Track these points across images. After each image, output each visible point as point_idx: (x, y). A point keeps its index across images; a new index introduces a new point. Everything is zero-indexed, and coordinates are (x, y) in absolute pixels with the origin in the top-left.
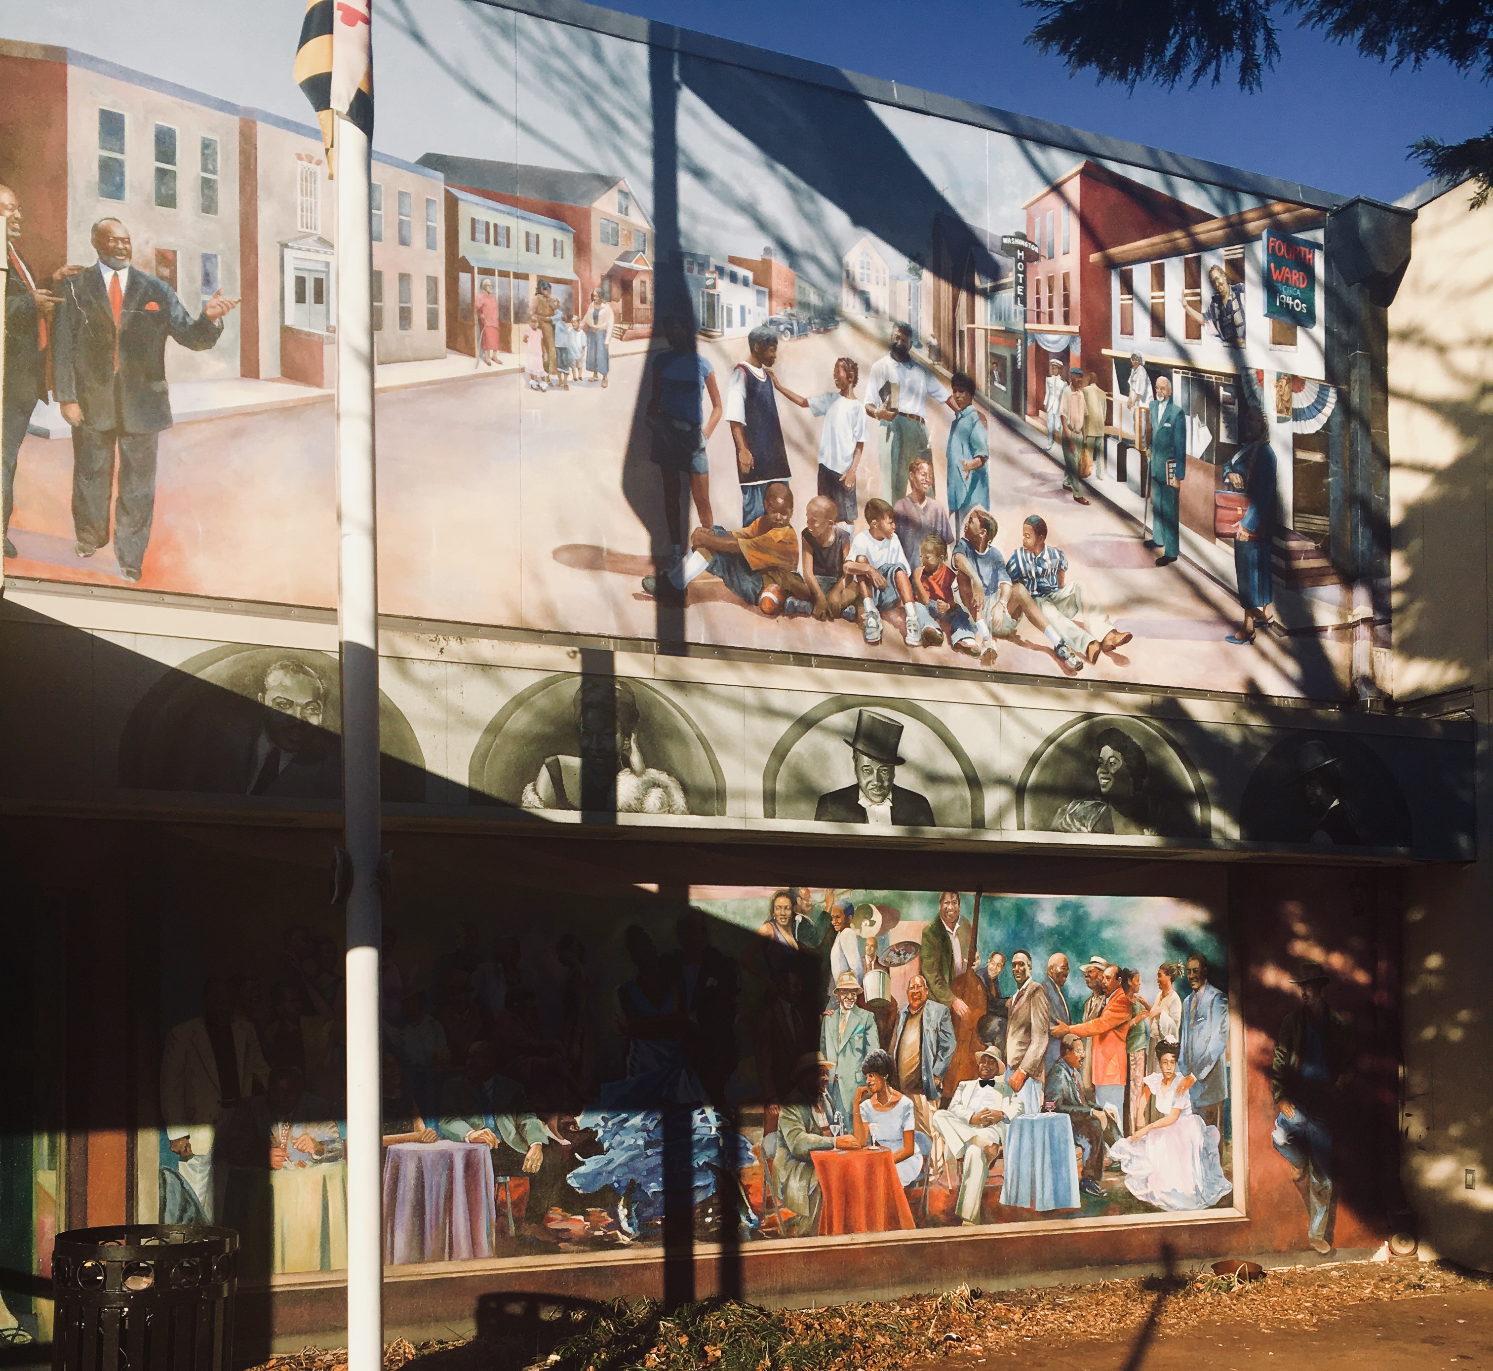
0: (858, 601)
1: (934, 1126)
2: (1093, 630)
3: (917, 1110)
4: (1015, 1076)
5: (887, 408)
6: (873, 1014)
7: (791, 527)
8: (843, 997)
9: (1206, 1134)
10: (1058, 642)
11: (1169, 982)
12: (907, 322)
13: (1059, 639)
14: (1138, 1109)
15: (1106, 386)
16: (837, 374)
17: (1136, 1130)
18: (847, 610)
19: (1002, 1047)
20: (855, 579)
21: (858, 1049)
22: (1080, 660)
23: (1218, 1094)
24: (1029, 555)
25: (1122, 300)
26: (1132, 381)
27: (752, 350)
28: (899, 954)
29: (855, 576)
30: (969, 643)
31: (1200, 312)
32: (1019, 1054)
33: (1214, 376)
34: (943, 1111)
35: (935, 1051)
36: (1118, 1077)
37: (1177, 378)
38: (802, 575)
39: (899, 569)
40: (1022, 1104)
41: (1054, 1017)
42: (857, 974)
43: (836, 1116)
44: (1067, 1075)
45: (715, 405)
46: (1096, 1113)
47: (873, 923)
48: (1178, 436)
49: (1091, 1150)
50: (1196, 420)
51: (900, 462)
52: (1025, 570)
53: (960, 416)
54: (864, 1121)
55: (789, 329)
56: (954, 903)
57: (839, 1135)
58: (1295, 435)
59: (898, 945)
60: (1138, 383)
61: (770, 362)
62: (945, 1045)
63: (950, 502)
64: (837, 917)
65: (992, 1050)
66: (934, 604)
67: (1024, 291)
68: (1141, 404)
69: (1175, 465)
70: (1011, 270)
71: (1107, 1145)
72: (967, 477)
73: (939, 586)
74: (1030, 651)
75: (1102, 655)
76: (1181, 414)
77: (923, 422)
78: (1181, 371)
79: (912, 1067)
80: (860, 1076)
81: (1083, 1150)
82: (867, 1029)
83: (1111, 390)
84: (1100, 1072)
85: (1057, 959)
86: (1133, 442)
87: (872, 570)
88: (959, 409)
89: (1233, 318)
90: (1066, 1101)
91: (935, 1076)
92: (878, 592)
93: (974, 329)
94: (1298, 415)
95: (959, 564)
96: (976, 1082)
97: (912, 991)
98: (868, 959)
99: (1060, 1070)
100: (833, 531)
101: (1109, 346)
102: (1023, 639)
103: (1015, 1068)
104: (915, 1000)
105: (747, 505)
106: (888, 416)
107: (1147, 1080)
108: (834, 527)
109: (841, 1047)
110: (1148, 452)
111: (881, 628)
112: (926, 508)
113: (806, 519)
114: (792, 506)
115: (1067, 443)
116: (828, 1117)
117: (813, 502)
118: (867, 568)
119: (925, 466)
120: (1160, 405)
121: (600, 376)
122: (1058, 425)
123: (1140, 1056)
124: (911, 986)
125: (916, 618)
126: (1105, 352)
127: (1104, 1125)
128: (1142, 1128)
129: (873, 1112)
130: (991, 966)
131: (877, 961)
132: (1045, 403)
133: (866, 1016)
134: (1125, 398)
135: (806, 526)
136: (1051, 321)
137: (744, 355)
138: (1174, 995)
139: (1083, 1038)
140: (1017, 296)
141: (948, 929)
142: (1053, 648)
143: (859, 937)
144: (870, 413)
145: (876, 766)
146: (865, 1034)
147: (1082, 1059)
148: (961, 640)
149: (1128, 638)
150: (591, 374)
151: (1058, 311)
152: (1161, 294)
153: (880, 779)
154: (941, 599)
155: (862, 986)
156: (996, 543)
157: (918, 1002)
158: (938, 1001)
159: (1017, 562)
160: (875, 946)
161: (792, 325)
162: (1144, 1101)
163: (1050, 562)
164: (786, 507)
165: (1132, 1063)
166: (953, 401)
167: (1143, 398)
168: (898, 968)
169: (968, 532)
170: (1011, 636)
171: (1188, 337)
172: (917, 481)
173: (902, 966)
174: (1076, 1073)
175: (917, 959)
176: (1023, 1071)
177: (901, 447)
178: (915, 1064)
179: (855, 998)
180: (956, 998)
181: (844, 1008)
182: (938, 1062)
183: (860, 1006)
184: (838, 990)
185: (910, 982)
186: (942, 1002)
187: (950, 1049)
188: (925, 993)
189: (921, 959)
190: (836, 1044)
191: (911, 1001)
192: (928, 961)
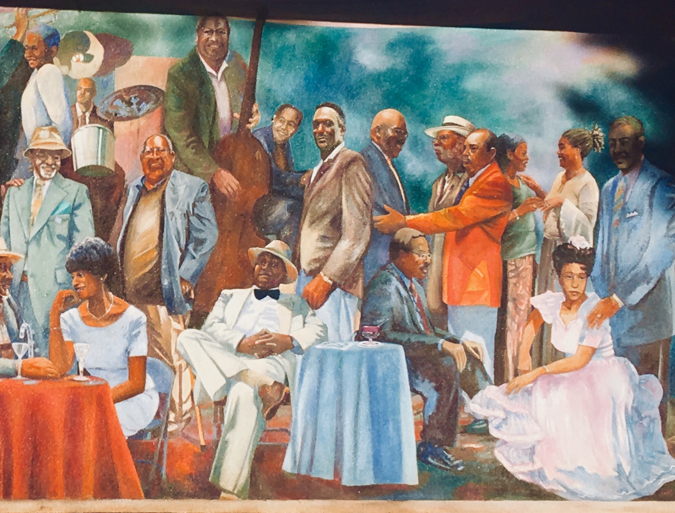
1: (177, 352)
3: (152, 328)
4: (312, 286)
6: (85, 187)
8: (38, 162)
9: (637, 387)
11: (578, 157)
14: (519, 344)
17: (516, 374)
19: (294, 242)
21: (59, 237)
23: (660, 328)
28: (129, 104)
32: (321, 254)
34: (194, 331)
35: (183, 242)
36: (487, 294)
40: (324, 325)
41: (380, 202)
42: (61, 129)
43: (22, 330)
44: (400, 287)
46: (448, 346)
47: (89, 59)
49: (440, 400)
54: (67, 338)
56: (219, 32)
57: (26, 356)
59: (128, 90)
62: (200, 236)
64: (34, 48)
65: (277, 245)
71: (464, 395)
79: (146, 265)
80: (62, 275)
81: (425, 400)
82: (75, 208)
85: (390, 117)
90: (398, 327)
91: (182, 279)
96: (249, 291)
97: (150, 156)
98: (79, 110)
99: (390, 281)
103: (313, 273)
104: (153, 170)
109: (34, 232)
123: (526, 265)
124: (148, 149)
127: (462, 364)
128: (525, 372)
129: (82, 328)
130: (277, 124)
131: (93, 112)
133: (77, 190)
139: (428, 235)
141: (208, 69)
143: (66, 78)
146: (72, 214)
147: (426, 265)
155: (70, 146)
157: (158, 173)
158: (190, 172)
160: (92, 91)
162: (530, 332)
168: (128, 123)
173: (135, 121)
174: (416, 286)
175: (158, 110)
176: (326, 279)
178: (151, 262)
179: (59, 163)
180: (219, 169)
181: (41, 176)
182: (187, 262)
183: (65, 176)
184: (32, 151)
185: (145, 144)
186: (197, 175)
187: (208, 242)
188: (170, 161)
189: (165, 113)
190: (25, 227)
191: (148, 172)
192: (175, 115)
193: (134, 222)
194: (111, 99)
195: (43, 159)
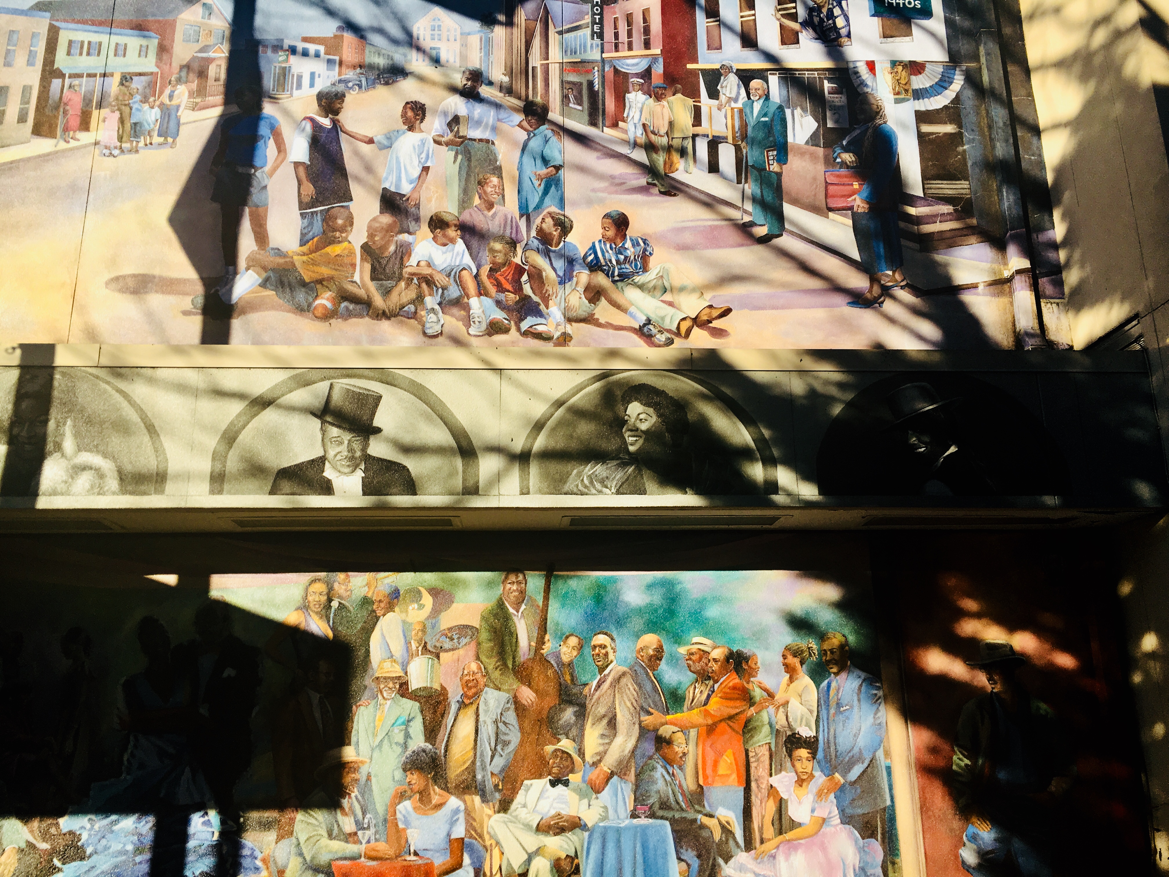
0: (419, 299)
1: (488, 833)
2: (684, 307)
3: (468, 813)
4: (594, 774)
5: (455, 136)
6: (417, 704)
7: (350, 242)
8: (382, 686)
9: (862, 850)
10: (643, 319)
11: (798, 665)
12: (478, 67)
13: (645, 318)
14: (763, 817)
15: (694, 94)
16: (404, 115)
17: (762, 842)
18: (406, 309)
19: (579, 740)
20: (415, 281)
21: (397, 744)
22: (669, 335)
23: (876, 798)
24: (608, 246)
25: (707, 22)
26: (722, 87)
27: (320, 105)
28: (452, 639)
29: (415, 279)
30: (540, 328)
31: (796, 21)
32: (601, 749)
33: (816, 73)
34: (502, 815)
35: (493, 744)
36: (734, 776)
37: (774, 80)
38: (358, 282)
39: (464, 269)
40: (605, 808)
41: (645, 706)
42: (400, 661)
43: (366, 821)
44: (665, 773)
45: (279, 151)
46: (706, 820)
47: (421, 607)
48: (777, 128)
49: (701, 866)
50: (798, 111)
51: (467, 180)
52: (605, 259)
53: (532, 135)
54: (401, 826)
55: (356, 85)
56: (519, 583)
57: (368, 842)
58: (917, 112)
59: (450, 629)
60: (728, 88)
61: (336, 112)
62: (506, 738)
63: (520, 208)
64: (380, 601)
65: (566, 744)
66: (502, 296)
67: (602, 28)
68: (733, 105)
69: (775, 153)
70: (588, 14)
71: (721, 861)
72: (540, 185)
73: (507, 280)
74: (611, 331)
75: (696, 330)
76: (781, 109)
77: (493, 143)
78: (777, 73)
79: (464, 763)
80: (399, 774)
81: (689, 865)
82: (410, 721)
83: (699, 96)
84: (709, 771)
85: (650, 640)
86: (726, 138)
87: (434, 272)
88: (531, 129)
89: (834, 23)
90: (664, 805)
91: (492, 773)
92: (440, 290)
93: (548, 64)
94: (918, 95)
95: (529, 260)
96: (545, 782)
97: (467, 678)
98: (414, 644)
99: (656, 768)
100: (394, 242)
101: (695, 60)
102: (602, 321)
103: (595, 764)
104: (470, 688)
105: (304, 228)
106: (457, 142)
107: (775, 780)
108: (395, 238)
109: (377, 742)
110: (743, 145)
111: (442, 322)
112: (495, 213)
113: (366, 234)
114: (352, 224)
115: (650, 147)
116: (357, 822)
117: (374, 219)
118: (426, 271)
119: (495, 180)
120: (755, 104)
121: (170, 140)
122: (640, 131)
123: (764, 753)
124: (466, 672)
125: (481, 310)
126: (689, 66)
127: (717, 835)
128: (769, 840)
129: (414, 816)
130: (564, 649)
131: (425, 646)
132: (625, 115)
133: (411, 707)
134: (715, 102)
135: (366, 240)
136: (630, 48)
137: (312, 109)
138: (805, 681)
139: (684, 729)
140: (593, 33)
141: (511, 610)
142: (637, 327)
143: (404, 622)
144: (435, 141)
145: (347, 436)
146: (407, 726)
147: (684, 754)
148: (531, 327)
149: (727, 312)
150: (161, 139)
151: (638, 39)
152: (753, 12)
153: (351, 450)
154: (509, 291)
155: (406, 673)
156: (570, 238)
157: (473, 690)
158: (498, 690)
159: (595, 253)
160: (424, 630)
161: (360, 81)
162: (771, 807)
163: (632, 250)
164: (346, 226)
165: (752, 760)
166: (525, 124)
167: (736, 100)
168: (451, 653)
169: (540, 231)
170: (589, 319)
171: (783, 42)
172: (485, 192)
173: (456, 651)
174: (677, 771)
175: (473, 644)
176: (606, 769)
177: (469, 166)
178: (468, 760)
179: (398, 686)
180: (520, 685)
181: (384, 698)
182: (497, 758)
183: (402, 696)
184: (377, 678)
185: (464, 669)
186: (504, 691)
187: (512, 743)
188: (482, 681)
189: (479, 644)
190: (371, 738)
191: (465, 689)
192: (487, 645)
193: (455, 730)
194: (438, 637)
195: (386, 684)
